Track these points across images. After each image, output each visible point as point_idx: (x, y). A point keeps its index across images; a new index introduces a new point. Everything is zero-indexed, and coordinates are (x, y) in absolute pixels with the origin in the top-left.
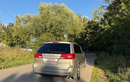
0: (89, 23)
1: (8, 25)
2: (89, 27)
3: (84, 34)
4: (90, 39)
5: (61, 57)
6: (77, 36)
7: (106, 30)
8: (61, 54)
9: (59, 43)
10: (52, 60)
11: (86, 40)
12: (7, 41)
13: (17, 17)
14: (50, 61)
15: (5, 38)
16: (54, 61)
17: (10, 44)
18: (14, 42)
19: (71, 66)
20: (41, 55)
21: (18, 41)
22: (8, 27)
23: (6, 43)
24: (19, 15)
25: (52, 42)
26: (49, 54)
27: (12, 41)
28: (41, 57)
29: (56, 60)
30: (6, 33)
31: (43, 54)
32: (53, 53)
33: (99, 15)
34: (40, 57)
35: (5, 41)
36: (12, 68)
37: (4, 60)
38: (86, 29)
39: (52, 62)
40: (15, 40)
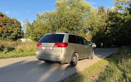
0: (110, 15)
1: (33, 23)
2: (111, 19)
3: (105, 27)
4: (112, 32)
5: (55, 45)
6: (95, 30)
7: (126, 21)
8: (55, 43)
9: (56, 34)
10: (48, 48)
11: (106, 33)
12: (32, 36)
13: (38, 15)
15: (30, 34)
16: (49, 49)
17: (35, 39)
18: (38, 38)
20: (41, 44)
21: (41, 37)
22: (32, 24)
23: (32, 38)
24: (39, 13)
25: (50, 34)
26: (46, 43)
27: (36, 37)
28: (41, 46)
29: (51, 48)
30: (31, 29)
32: (49, 42)
33: (122, 4)
35: (30, 37)
36: (27, 57)
37: (23, 51)
38: (107, 22)
40: (38, 36)
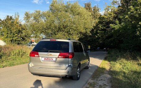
3: (95, 30)
5: (59, 56)
8: (59, 53)
9: (57, 41)
10: (49, 59)
11: (97, 37)
14: (47, 60)
16: (51, 60)
19: (69, 65)
20: (38, 54)
25: (49, 40)
26: (46, 53)
28: (38, 56)
29: (54, 59)
31: (39, 53)
34: (36, 56)
39: (50, 61)
